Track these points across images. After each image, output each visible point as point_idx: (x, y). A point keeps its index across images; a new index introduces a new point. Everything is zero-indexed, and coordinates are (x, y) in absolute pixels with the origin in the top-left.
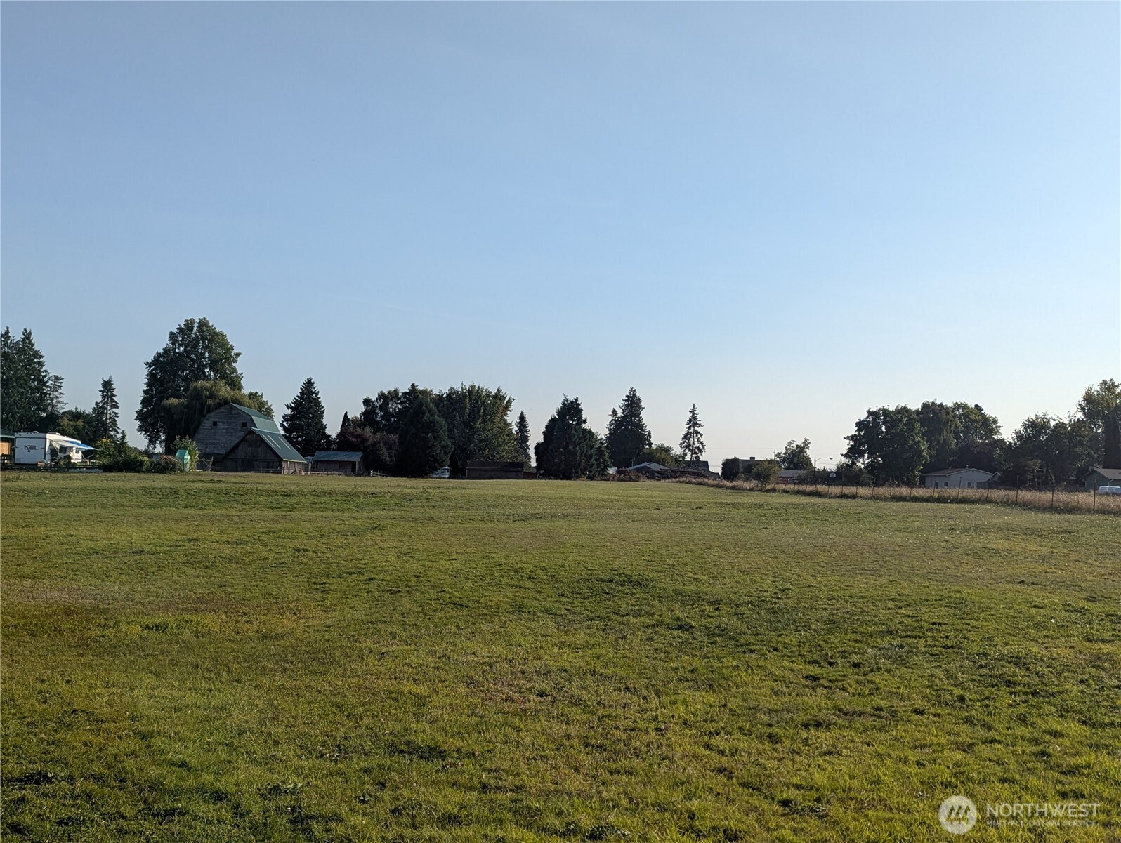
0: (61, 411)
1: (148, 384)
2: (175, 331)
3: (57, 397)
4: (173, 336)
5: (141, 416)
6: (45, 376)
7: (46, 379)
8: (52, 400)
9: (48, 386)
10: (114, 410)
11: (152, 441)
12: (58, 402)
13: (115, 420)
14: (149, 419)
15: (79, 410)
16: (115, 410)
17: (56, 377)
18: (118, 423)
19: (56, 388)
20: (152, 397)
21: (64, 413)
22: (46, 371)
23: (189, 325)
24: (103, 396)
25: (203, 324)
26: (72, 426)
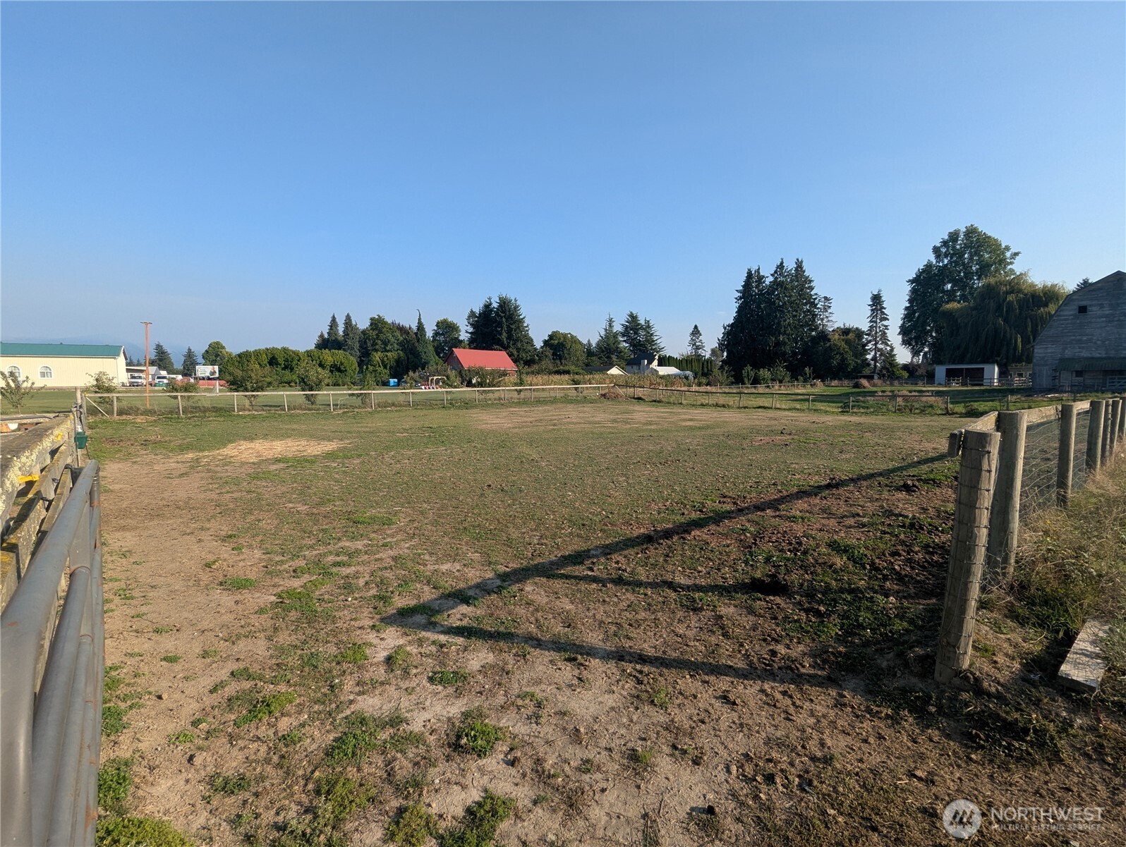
0: (831, 330)
1: (910, 301)
2: (939, 245)
3: (827, 317)
4: (936, 250)
5: (904, 331)
6: (816, 299)
7: (816, 301)
8: (822, 320)
9: (818, 308)
10: (883, 322)
12: (828, 321)
13: (885, 333)
14: (911, 333)
15: (847, 326)
16: (885, 323)
17: (826, 298)
18: (888, 335)
19: (826, 308)
20: (914, 312)
21: (833, 331)
22: (816, 294)
23: (954, 236)
24: (872, 310)
25: (971, 232)
26: (843, 340)
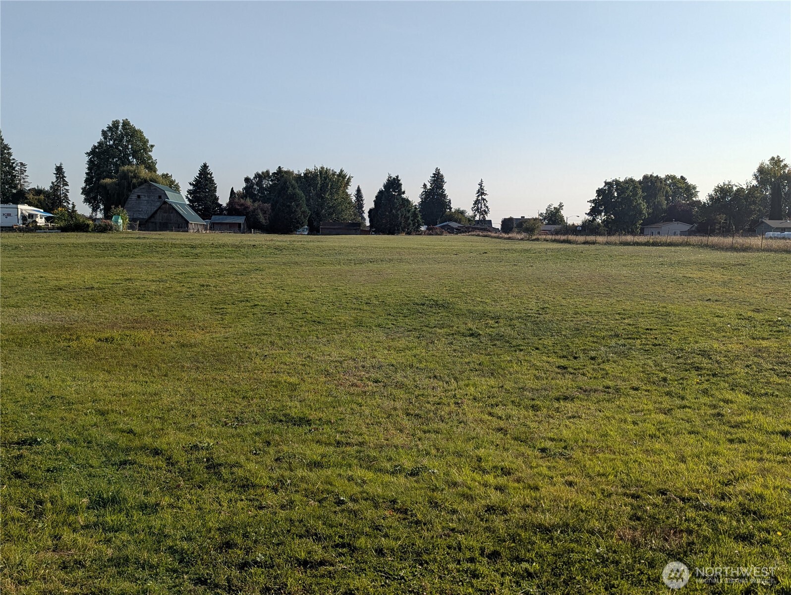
0: (27, 189)
1: (89, 169)
2: (106, 129)
3: (24, 179)
4: (104, 133)
5: (85, 191)
6: (14, 163)
7: (14, 165)
8: (20, 180)
9: (16, 171)
10: (65, 187)
11: (95, 209)
12: (25, 182)
13: (66, 195)
14: (92, 193)
15: (40, 187)
16: (66, 187)
17: (22, 164)
18: (69, 196)
19: (22, 172)
20: (92, 178)
21: (29, 190)
22: (14, 159)
23: (115, 124)
24: (57, 177)
25: (126, 124)
26: (36, 199)
